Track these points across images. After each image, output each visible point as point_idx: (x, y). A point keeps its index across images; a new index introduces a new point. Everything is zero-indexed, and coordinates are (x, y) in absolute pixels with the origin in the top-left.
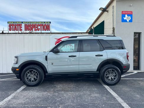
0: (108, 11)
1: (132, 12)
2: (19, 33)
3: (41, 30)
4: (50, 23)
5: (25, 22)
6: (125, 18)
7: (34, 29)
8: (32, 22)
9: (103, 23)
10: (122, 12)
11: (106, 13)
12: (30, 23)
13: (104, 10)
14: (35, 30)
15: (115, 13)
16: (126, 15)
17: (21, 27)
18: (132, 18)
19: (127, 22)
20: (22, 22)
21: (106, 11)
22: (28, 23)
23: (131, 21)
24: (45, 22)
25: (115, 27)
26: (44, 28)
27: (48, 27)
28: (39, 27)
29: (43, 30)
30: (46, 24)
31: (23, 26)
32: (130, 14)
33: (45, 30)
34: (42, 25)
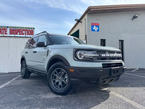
0: (81, 22)
1: (98, 24)
2: (4, 36)
3: (25, 35)
4: (34, 28)
5: (10, 27)
6: (94, 29)
7: (18, 33)
8: (17, 27)
9: (78, 31)
10: (92, 23)
11: (80, 23)
12: (15, 28)
13: (79, 21)
14: (20, 34)
15: (86, 24)
16: (95, 26)
17: (7, 31)
18: (98, 28)
19: (95, 31)
20: (8, 27)
21: (80, 22)
22: (13, 28)
23: (98, 30)
24: (29, 28)
25: (87, 34)
26: (28, 33)
27: (32, 32)
28: (24, 32)
29: (27, 35)
30: (30, 30)
31: (8, 30)
32: (97, 26)
33: (29, 35)
34: (27, 30)
